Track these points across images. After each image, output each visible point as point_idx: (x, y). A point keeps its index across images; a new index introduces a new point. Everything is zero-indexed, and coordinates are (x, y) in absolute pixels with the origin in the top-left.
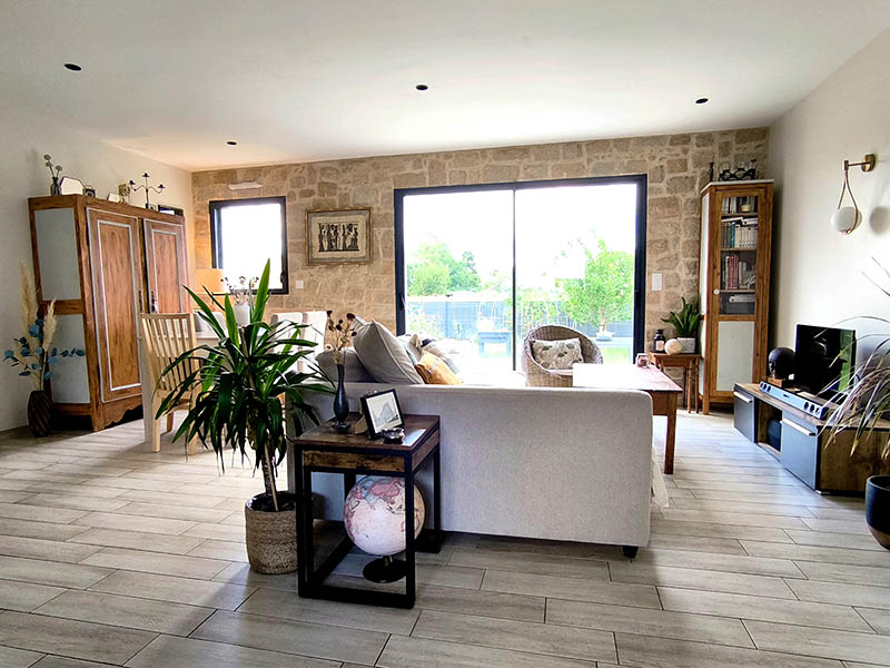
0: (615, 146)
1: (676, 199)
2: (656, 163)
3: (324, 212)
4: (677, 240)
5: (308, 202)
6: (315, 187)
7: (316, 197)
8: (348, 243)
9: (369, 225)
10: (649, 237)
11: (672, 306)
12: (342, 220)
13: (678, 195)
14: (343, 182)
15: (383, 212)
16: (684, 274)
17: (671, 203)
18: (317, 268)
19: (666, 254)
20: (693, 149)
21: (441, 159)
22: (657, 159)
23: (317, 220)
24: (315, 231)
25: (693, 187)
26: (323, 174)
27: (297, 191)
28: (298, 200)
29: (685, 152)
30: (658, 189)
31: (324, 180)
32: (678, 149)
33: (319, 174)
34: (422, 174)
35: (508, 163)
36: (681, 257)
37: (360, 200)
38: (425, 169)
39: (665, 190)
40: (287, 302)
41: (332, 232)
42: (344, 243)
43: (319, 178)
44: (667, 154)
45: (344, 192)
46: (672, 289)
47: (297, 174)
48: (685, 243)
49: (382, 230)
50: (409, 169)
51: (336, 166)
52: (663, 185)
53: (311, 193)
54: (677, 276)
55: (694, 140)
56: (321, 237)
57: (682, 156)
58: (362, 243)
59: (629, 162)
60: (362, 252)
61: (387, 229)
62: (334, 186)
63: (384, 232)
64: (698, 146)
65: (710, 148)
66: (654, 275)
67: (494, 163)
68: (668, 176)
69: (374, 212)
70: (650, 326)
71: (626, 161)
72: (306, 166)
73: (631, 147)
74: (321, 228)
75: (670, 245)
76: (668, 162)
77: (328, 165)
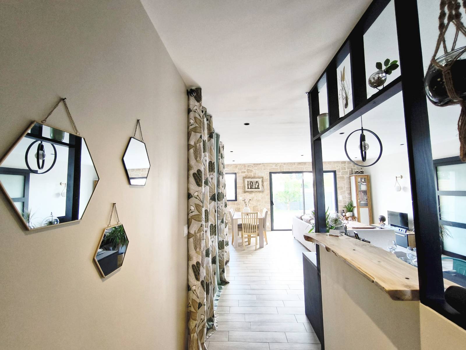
0: (328, 163)
1: (344, 177)
2: (338, 168)
3: (249, 178)
4: (345, 187)
5: (244, 175)
6: (246, 171)
7: (246, 173)
8: (256, 187)
9: (263, 182)
10: (338, 186)
11: (345, 204)
12: (254, 180)
13: (344, 176)
14: (255, 169)
15: (266, 178)
16: (347, 196)
17: (343, 178)
18: (246, 194)
19: (342, 190)
20: (347, 165)
21: (283, 165)
22: (338, 167)
23: (246, 180)
24: (246, 183)
25: (347, 174)
26: (248, 167)
27: (240, 171)
28: (240, 174)
29: (345, 165)
30: (339, 175)
31: (249, 169)
32: (343, 165)
33: (247, 167)
34: (278, 168)
35: (301, 166)
36: (346, 191)
37: (260, 175)
38: (278, 167)
39: (341, 175)
40: (237, 204)
41: (251, 183)
42: (255, 187)
43: (247, 168)
44: (340, 166)
45: (254, 172)
46: (344, 199)
47: (240, 167)
48: (347, 188)
49: (266, 183)
50: (274, 167)
51: (252, 165)
52: (340, 173)
53: (245, 172)
54: (345, 196)
55: (347, 163)
56: (248, 185)
57: (344, 166)
58: (260, 186)
59: (332, 168)
60: (260, 189)
61: (267, 183)
62: (252, 171)
63: (267, 184)
64: (348, 164)
65: (350, 165)
66: (340, 196)
67: (297, 166)
68: (341, 171)
69: (264, 178)
70: (340, 209)
71: (331, 167)
72: (243, 165)
73: (332, 164)
74: (248, 182)
75: (343, 188)
76: (341, 168)
77: (250, 165)
